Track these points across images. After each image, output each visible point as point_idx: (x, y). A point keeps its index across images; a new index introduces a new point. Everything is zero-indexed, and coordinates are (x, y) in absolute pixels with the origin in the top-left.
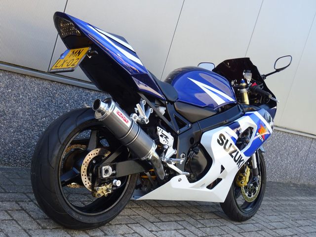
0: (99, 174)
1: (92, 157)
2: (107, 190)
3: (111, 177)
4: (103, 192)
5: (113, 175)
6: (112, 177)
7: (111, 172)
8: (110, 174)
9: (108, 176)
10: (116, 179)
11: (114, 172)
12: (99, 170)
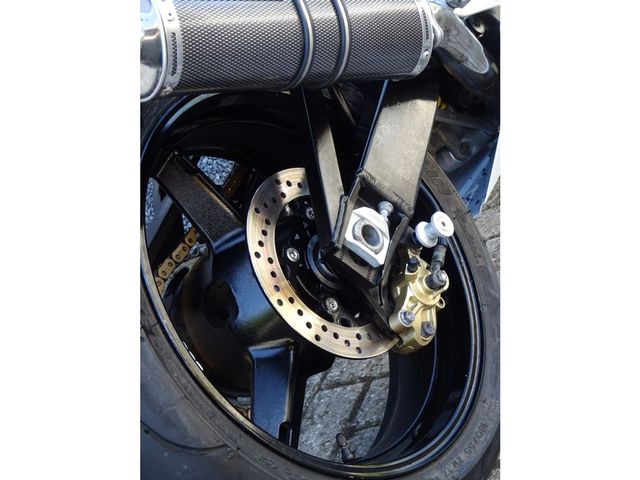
0: (362, 272)
1: (270, 250)
2: (432, 285)
3: (397, 236)
4: (426, 307)
5: (394, 221)
6: (399, 230)
7: (379, 220)
8: (385, 228)
9: (385, 242)
10: (413, 223)
11: (387, 208)
12: (347, 261)
